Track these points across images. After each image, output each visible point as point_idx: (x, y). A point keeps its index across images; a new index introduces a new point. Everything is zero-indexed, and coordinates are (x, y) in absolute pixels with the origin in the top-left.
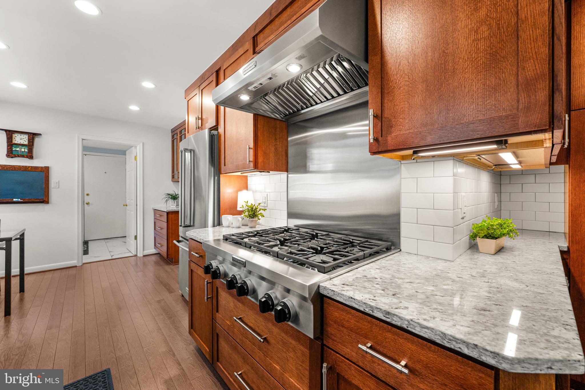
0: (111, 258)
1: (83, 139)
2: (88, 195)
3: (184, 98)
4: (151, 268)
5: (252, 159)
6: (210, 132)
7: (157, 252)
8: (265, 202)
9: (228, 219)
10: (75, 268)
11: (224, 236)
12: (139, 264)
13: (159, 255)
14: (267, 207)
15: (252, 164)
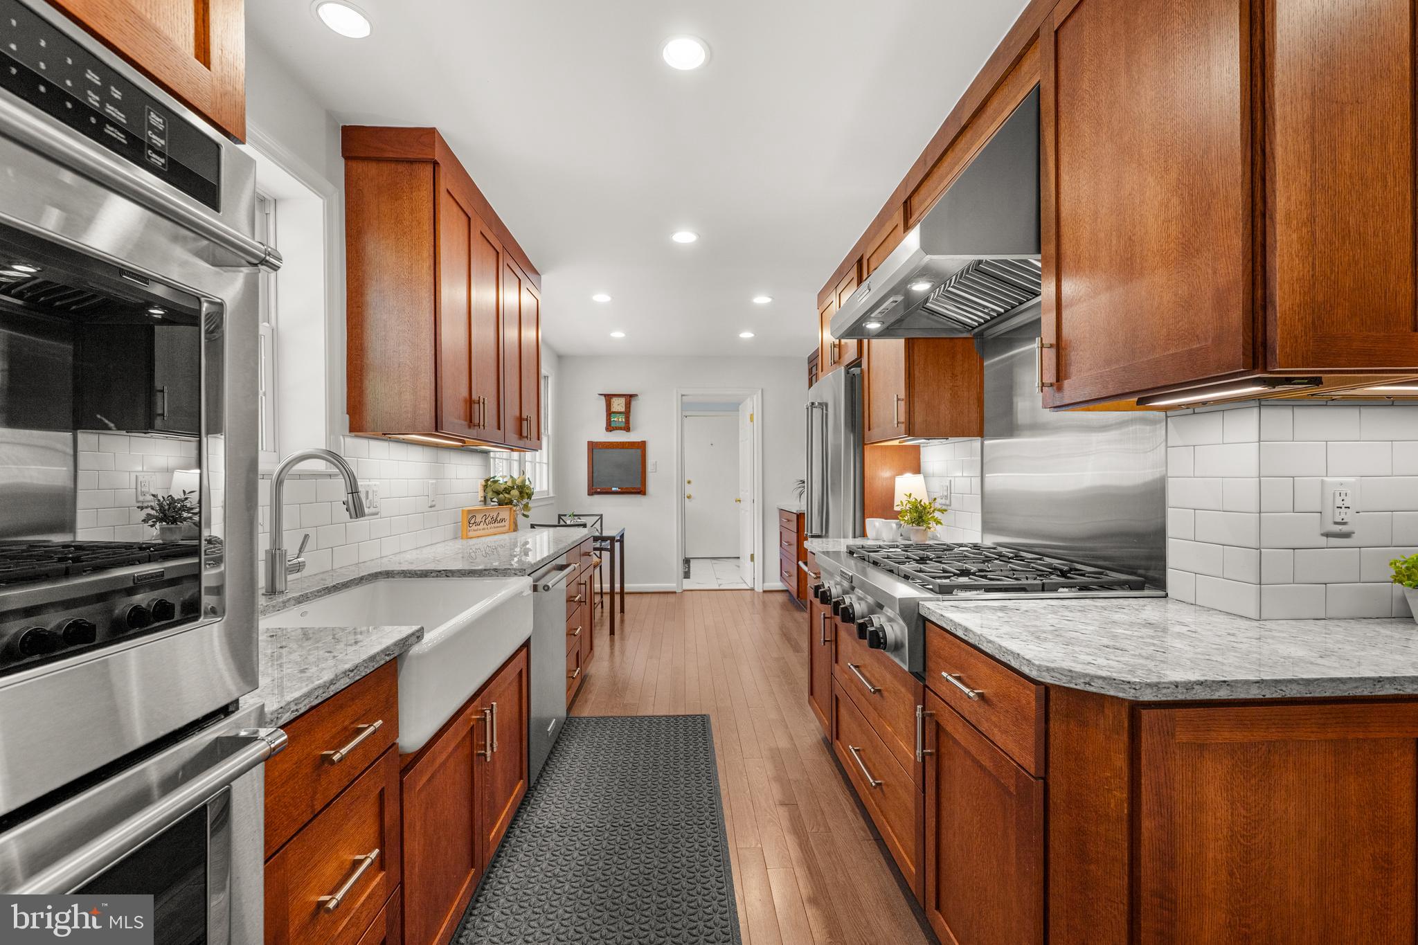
0: (717, 588)
1: (682, 395)
2: (689, 482)
3: (817, 307)
4: (775, 613)
5: (902, 419)
6: (847, 372)
7: (785, 588)
8: (946, 496)
9: (875, 526)
10: (674, 595)
11: (848, 547)
12: (756, 603)
13: (788, 594)
14: (950, 505)
15: (902, 427)
